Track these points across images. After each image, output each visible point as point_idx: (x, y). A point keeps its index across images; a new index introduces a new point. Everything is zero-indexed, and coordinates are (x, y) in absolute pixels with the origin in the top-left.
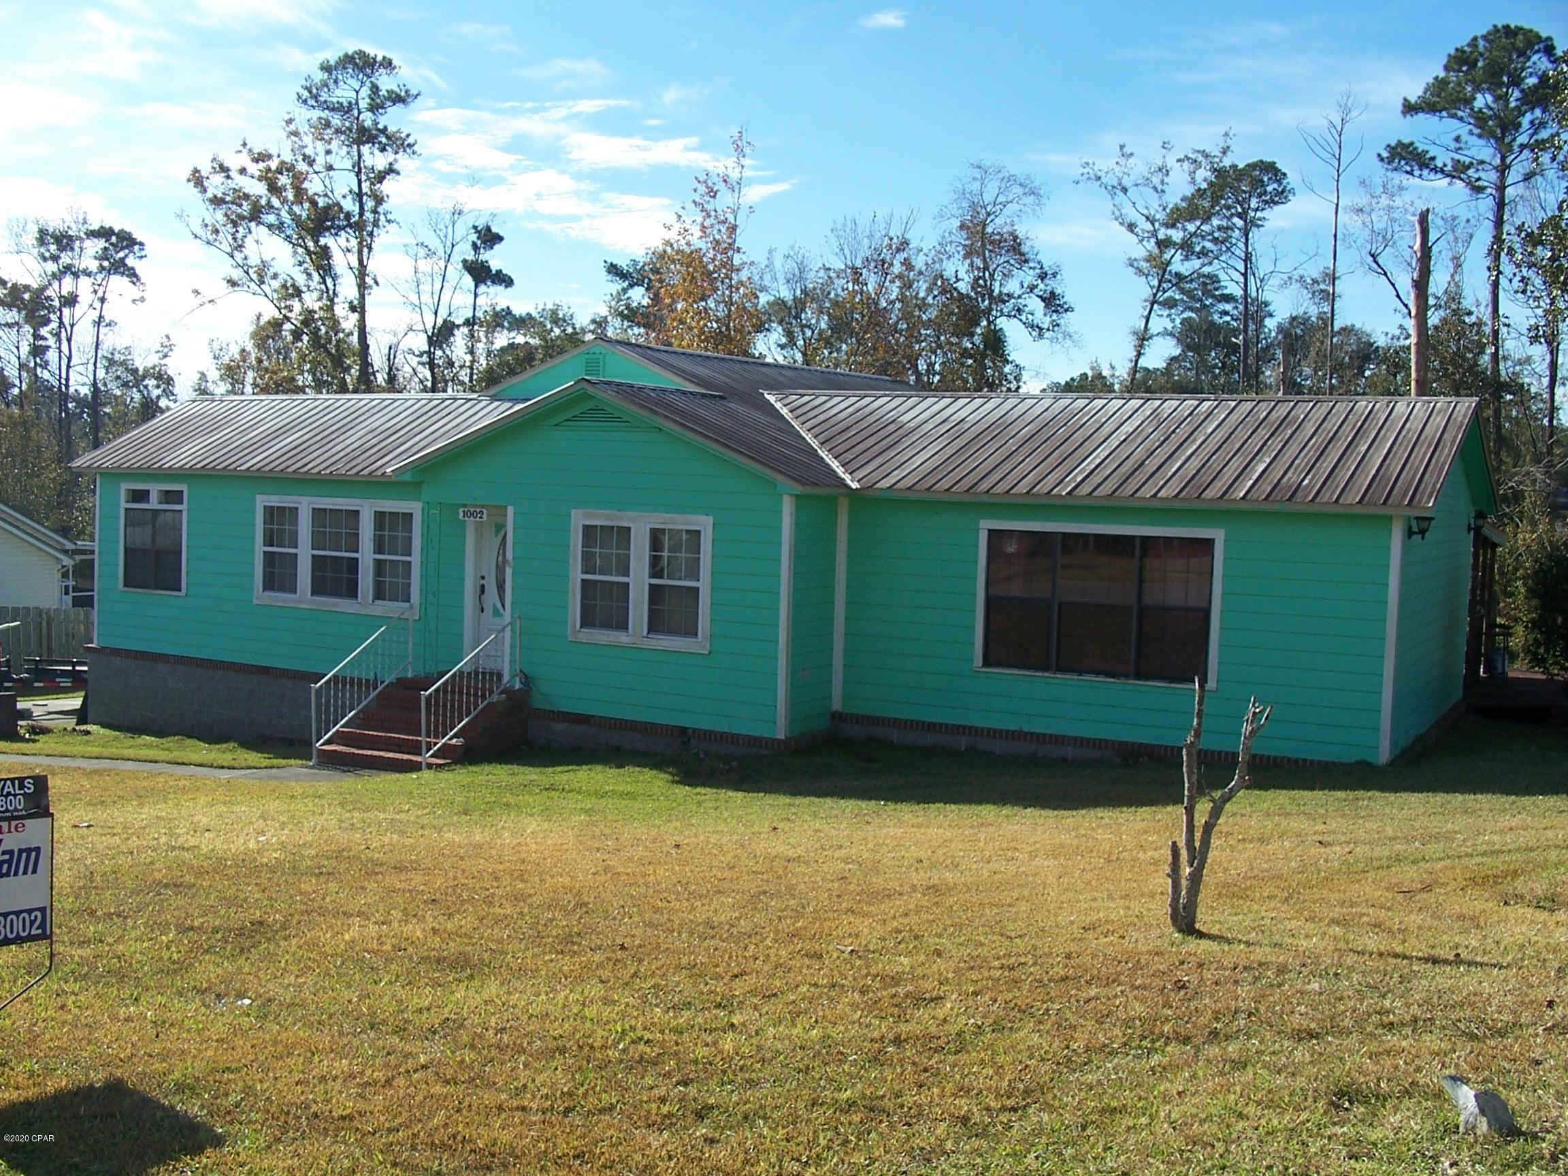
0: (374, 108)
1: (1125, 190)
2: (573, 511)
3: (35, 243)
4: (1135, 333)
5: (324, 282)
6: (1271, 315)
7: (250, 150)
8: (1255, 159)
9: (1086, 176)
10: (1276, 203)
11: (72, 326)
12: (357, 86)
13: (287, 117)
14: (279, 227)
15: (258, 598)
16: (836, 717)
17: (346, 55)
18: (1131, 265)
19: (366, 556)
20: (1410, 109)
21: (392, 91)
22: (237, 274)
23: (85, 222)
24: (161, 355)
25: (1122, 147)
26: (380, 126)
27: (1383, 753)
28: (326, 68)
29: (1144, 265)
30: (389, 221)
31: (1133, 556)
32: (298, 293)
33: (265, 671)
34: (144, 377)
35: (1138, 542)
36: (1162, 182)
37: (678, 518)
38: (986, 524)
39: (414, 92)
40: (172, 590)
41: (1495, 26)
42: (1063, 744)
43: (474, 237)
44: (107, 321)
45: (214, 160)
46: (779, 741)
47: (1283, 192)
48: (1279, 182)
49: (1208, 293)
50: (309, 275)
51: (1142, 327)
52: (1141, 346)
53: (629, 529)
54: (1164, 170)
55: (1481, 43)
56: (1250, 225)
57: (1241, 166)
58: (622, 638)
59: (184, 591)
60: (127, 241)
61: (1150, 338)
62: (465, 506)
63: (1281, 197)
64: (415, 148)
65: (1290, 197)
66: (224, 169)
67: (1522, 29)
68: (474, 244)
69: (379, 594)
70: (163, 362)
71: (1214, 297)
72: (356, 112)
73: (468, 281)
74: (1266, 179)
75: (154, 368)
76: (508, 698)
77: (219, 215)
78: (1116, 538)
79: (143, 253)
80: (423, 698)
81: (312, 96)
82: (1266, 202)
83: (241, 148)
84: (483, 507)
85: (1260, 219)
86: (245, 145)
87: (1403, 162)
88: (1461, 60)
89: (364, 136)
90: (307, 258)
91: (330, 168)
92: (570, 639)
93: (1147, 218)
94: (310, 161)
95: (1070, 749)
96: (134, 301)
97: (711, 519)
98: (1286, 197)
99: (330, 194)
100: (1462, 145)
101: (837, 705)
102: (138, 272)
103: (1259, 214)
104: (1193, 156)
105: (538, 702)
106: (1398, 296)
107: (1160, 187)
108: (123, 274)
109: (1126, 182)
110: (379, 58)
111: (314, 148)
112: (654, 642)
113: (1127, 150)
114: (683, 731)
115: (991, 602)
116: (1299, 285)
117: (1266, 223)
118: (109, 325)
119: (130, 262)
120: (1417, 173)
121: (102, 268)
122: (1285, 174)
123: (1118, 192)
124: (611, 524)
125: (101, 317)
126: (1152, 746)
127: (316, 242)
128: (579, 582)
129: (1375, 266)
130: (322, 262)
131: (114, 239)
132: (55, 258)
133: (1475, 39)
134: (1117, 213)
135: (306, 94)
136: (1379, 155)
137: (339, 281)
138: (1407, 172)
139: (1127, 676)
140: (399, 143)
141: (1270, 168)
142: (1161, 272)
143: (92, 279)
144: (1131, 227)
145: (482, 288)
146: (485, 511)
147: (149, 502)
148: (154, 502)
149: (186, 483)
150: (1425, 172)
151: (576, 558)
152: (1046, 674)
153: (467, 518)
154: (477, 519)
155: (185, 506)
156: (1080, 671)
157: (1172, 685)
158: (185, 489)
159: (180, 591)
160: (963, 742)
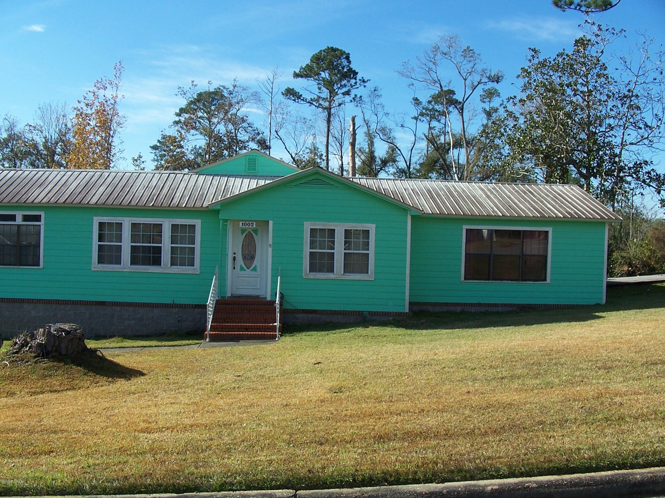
2: (305, 222)
15: (94, 268)
19: (167, 245)
20: (296, 75)
25: (193, 82)
27: (604, 301)
31: (520, 239)
33: (103, 303)
35: (522, 233)
37: (359, 225)
38: (465, 227)
40: (34, 266)
41: (328, 47)
42: (498, 306)
46: (406, 313)
53: (334, 230)
55: (323, 53)
58: (331, 276)
59: (41, 266)
62: (242, 221)
67: (338, 49)
69: (173, 263)
78: (514, 231)
84: (253, 221)
87: (291, 96)
88: (317, 59)
92: (304, 277)
95: (500, 308)
97: (374, 225)
100: (321, 91)
106: (286, 148)
112: (347, 276)
113: (195, 83)
114: (362, 313)
115: (468, 256)
120: (297, 101)
124: (325, 228)
126: (530, 305)
128: (309, 253)
129: (277, 136)
133: (321, 51)
136: (282, 93)
138: (293, 100)
139: (518, 280)
146: (254, 223)
147: (15, 221)
148: (19, 221)
149: (43, 211)
150: (299, 100)
151: (307, 243)
152: (490, 281)
153: (244, 226)
154: (250, 226)
155: (42, 223)
156: (502, 280)
157: (536, 282)
158: (42, 214)
159: (39, 266)
160: (459, 309)
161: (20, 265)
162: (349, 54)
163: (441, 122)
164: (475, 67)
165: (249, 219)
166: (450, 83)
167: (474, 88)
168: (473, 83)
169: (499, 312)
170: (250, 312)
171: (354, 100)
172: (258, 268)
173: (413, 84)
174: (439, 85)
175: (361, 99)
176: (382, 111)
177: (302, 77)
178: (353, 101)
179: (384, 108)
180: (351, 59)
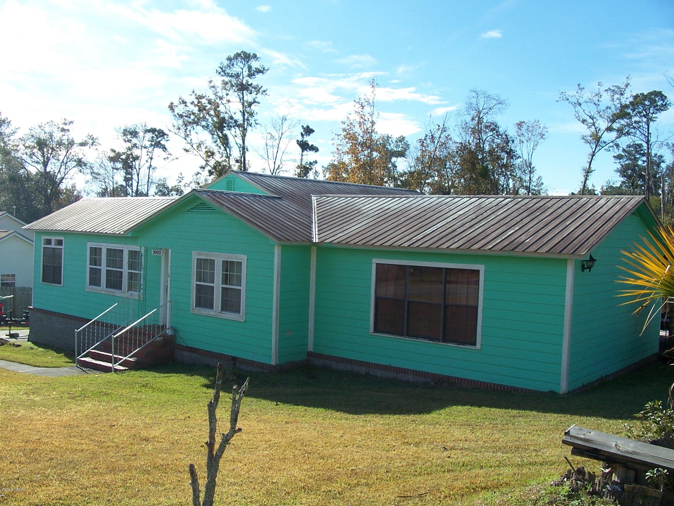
0: (250, 75)
1: (580, 104)
2: (193, 252)
3: (122, 135)
4: (584, 170)
5: (226, 150)
6: (663, 162)
7: (196, 95)
8: (652, 90)
9: (561, 98)
10: (662, 110)
11: (139, 169)
12: (242, 66)
13: (209, 80)
14: (206, 127)
15: (87, 288)
16: (310, 354)
17: (237, 53)
18: (583, 139)
19: (125, 270)
21: (258, 68)
22: (188, 147)
23: (145, 126)
24: (178, 181)
25: (579, 85)
26: (249, 83)
27: (562, 388)
28: (229, 59)
29: (589, 138)
30: (256, 124)
32: (213, 154)
34: (171, 190)
35: (444, 271)
36: (598, 101)
37: (233, 256)
38: (376, 261)
39: (266, 68)
40: (58, 284)
42: (408, 373)
43: (302, 131)
44: (153, 167)
45: (180, 98)
46: (272, 366)
47: (665, 105)
48: (663, 100)
49: (637, 152)
50: (220, 147)
51: (588, 167)
52: (587, 176)
53: (215, 260)
54: (599, 95)
56: (650, 120)
57: (645, 94)
58: (211, 312)
59: (62, 284)
60: (162, 134)
61: (591, 172)
62: (154, 248)
63: (664, 107)
64: (267, 92)
65: (669, 107)
66: (184, 103)
68: (302, 134)
69: (130, 288)
70: (179, 184)
71: (640, 154)
72: (241, 77)
73: (299, 149)
74: (657, 99)
75: (175, 187)
76: (163, 339)
77: (180, 122)
78: (434, 269)
79: (168, 139)
80: (113, 339)
81: (222, 71)
82: (657, 110)
83: (192, 93)
84: (161, 249)
85: (654, 118)
86: (194, 92)
89: (243, 88)
90: (218, 140)
91: (229, 101)
92: (191, 312)
93: (590, 117)
94: (221, 98)
95: (411, 376)
96: (164, 159)
97: (246, 257)
98: (667, 107)
99: (228, 112)
101: (311, 348)
102: (166, 147)
103: (654, 115)
104: (613, 89)
105: (179, 341)
107: (597, 103)
108: (160, 147)
109: (581, 101)
110: (252, 54)
111: (221, 93)
112: (224, 315)
113: (581, 86)
114: (234, 359)
115: (377, 300)
116: (666, 147)
117: (657, 120)
118: (154, 169)
119: (163, 142)
121: (151, 145)
122: (666, 97)
123: (577, 105)
124: (207, 258)
125: (150, 165)
127: (222, 133)
128: (195, 285)
130: (225, 141)
131: (156, 133)
132: (129, 141)
134: (577, 115)
135: (220, 70)
137: (232, 149)
139: (439, 341)
140: (258, 89)
141: (659, 94)
142: (597, 142)
143: (147, 150)
144: (584, 121)
145: (305, 152)
146: (161, 251)
147: (51, 245)
149: (64, 236)
151: (194, 274)
152: (401, 338)
153: (155, 254)
154: (159, 255)
155: (63, 247)
156: (417, 337)
157: (460, 346)
158: (63, 239)
160: (364, 370)
161: (53, 283)
165: (157, 247)
169: (410, 383)
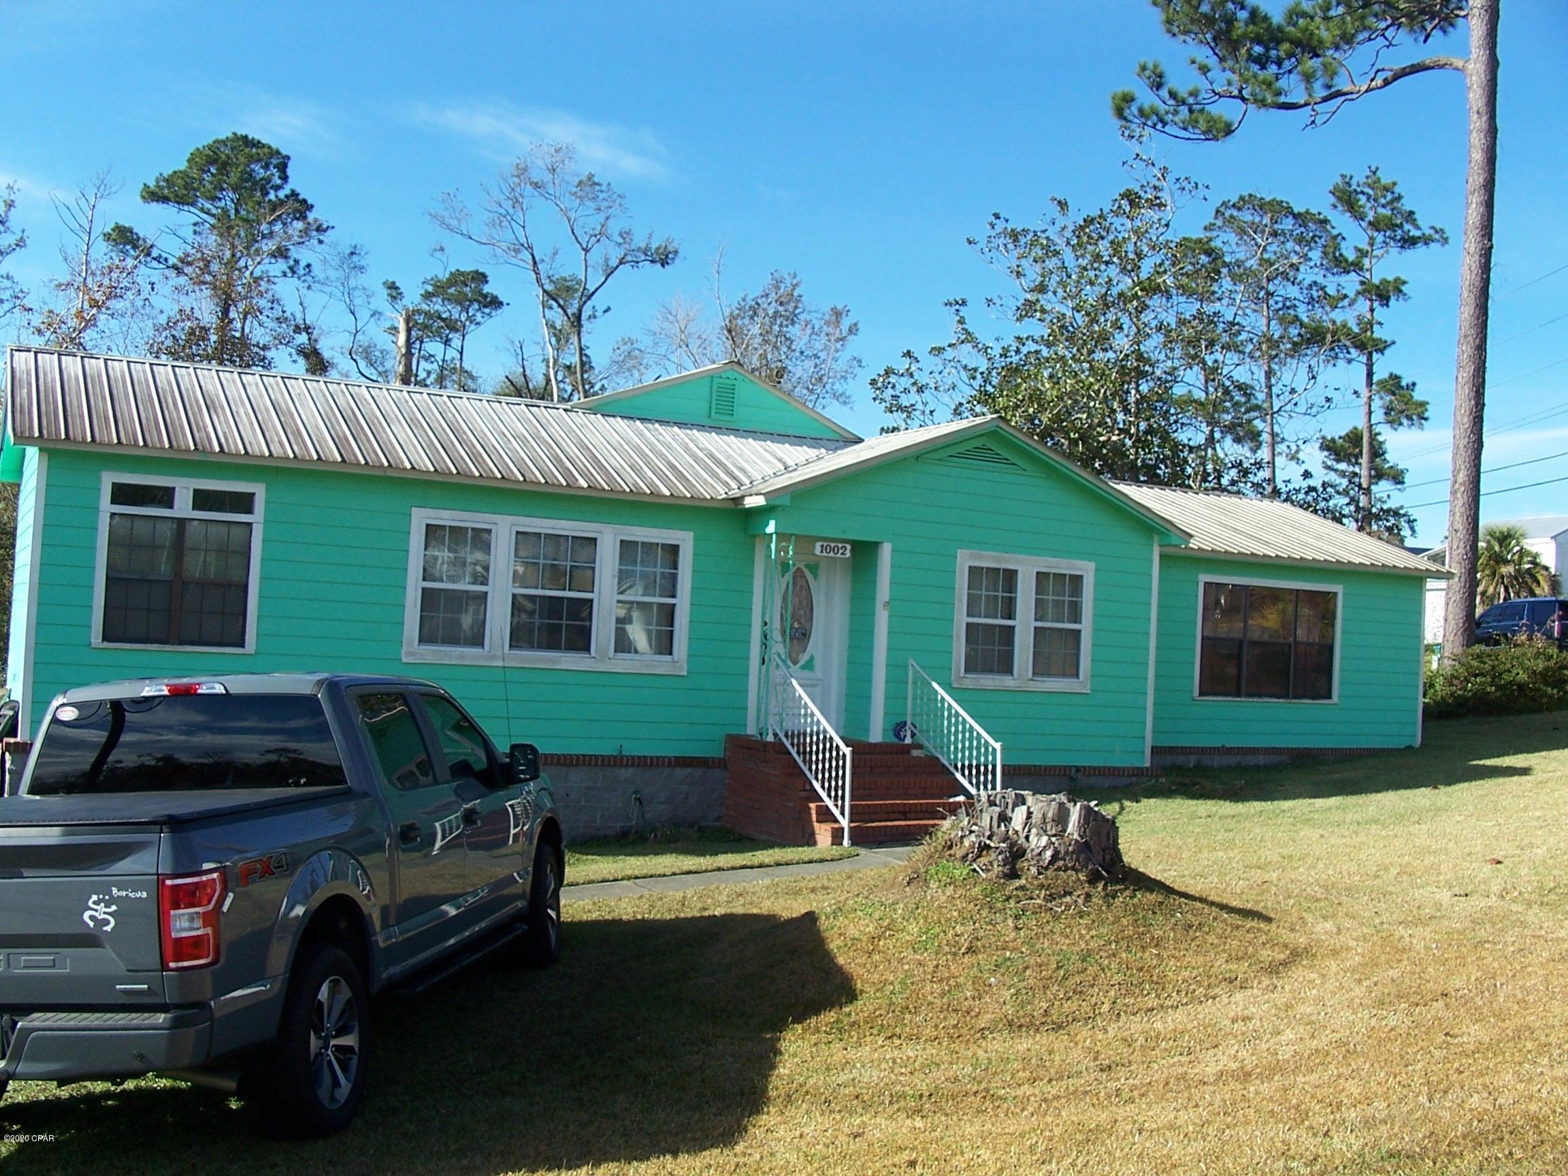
2: (959, 551)
15: (409, 654)
19: (607, 596)
20: (148, 195)
27: (1417, 741)
35: (1295, 594)
37: (1063, 561)
38: (1204, 578)
41: (234, 133)
42: (1256, 753)
46: (1147, 768)
53: (1017, 572)
58: (1007, 682)
62: (824, 539)
69: (621, 646)
84: (845, 541)
92: (954, 685)
95: (1262, 757)
97: (1092, 565)
112: (1039, 684)
115: (1205, 642)
120: (142, 259)
124: (997, 566)
126: (1309, 749)
128: (964, 626)
133: (216, 142)
136: (107, 235)
139: (1288, 698)
146: (849, 547)
147: (171, 507)
148: (183, 506)
149: (262, 481)
150: (149, 259)
151: (960, 600)
152: (1239, 699)
153: (825, 554)
154: (839, 555)
155: (257, 517)
156: (1260, 695)
157: (1316, 702)
158: (259, 490)
159: (243, 646)
160: (1192, 760)
161: (181, 643)
162: (288, 158)
163: (453, 344)
164: (610, 222)
165: (842, 536)
166: (555, 254)
167: (609, 271)
168: (607, 260)
170: (871, 772)
171: (294, 272)
172: (818, 662)
173: (442, 249)
174: (530, 257)
175: (310, 271)
176: (366, 305)
177: (165, 200)
178: (290, 275)
179: (371, 300)
180: (289, 171)
